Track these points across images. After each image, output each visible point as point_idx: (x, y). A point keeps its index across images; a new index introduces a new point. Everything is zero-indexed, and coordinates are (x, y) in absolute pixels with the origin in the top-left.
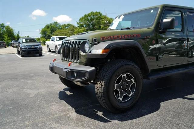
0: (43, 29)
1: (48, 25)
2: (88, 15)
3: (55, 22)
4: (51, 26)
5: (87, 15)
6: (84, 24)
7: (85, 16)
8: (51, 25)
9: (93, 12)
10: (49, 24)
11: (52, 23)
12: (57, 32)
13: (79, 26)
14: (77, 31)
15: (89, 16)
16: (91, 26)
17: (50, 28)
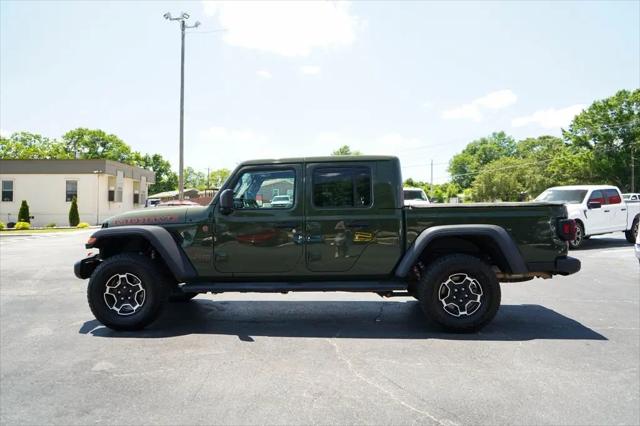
0: (458, 156)
1: (475, 142)
2: (606, 102)
3: (498, 132)
4: (484, 146)
5: (602, 104)
6: (591, 136)
7: (595, 106)
8: (484, 142)
9: (625, 92)
10: (478, 139)
11: (487, 138)
12: (492, 166)
13: (569, 142)
14: (560, 161)
15: (611, 107)
16: (618, 142)
17: (478, 153)
